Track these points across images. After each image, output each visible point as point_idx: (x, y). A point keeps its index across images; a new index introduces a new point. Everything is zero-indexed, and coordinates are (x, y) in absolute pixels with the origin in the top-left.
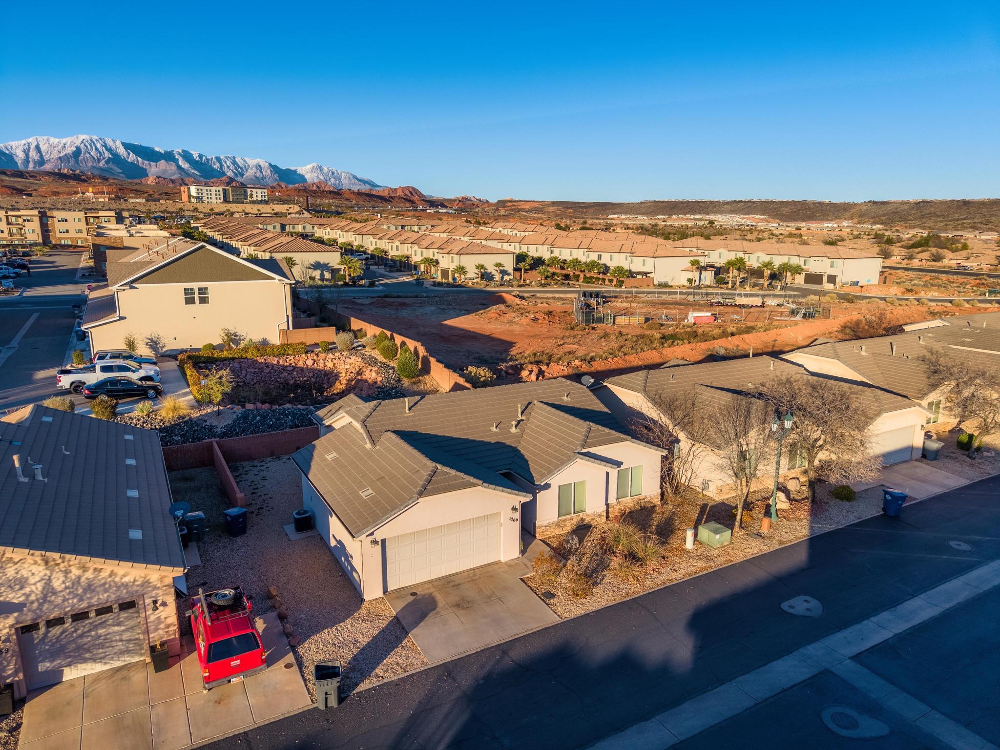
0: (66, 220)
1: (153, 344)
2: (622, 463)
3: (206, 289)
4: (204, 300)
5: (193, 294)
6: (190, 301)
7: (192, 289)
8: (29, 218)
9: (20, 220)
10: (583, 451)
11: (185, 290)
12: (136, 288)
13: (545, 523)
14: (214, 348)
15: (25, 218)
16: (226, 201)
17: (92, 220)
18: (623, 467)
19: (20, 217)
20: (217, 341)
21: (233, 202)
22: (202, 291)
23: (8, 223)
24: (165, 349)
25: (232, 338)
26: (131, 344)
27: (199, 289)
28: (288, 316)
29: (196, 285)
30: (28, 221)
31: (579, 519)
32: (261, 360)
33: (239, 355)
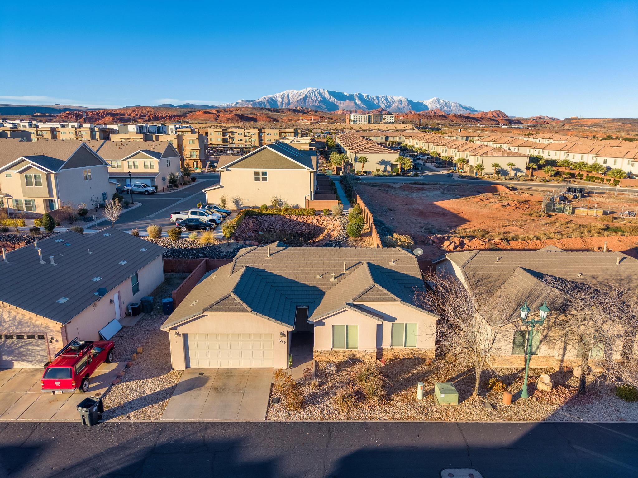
0: (270, 135)
1: (237, 202)
2: (396, 319)
3: (266, 173)
4: (265, 179)
5: (259, 175)
6: (257, 179)
7: (258, 173)
8: (254, 133)
9: (250, 134)
10: (355, 303)
11: (255, 172)
12: (230, 170)
13: (320, 350)
14: (266, 208)
15: (252, 133)
16: (369, 123)
17: (282, 134)
18: (396, 322)
19: (250, 132)
20: (269, 204)
21: (374, 123)
22: (264, 174)
23: (245, 136)
24: (242, 206)
25: (278, 203)
26: (224, 202)
27: (262, 173)
28: (311, 192)
29: (260, 170)
30: (253, 134)
31: (351, 353)
32: (288, 217)
33: (276, 213)
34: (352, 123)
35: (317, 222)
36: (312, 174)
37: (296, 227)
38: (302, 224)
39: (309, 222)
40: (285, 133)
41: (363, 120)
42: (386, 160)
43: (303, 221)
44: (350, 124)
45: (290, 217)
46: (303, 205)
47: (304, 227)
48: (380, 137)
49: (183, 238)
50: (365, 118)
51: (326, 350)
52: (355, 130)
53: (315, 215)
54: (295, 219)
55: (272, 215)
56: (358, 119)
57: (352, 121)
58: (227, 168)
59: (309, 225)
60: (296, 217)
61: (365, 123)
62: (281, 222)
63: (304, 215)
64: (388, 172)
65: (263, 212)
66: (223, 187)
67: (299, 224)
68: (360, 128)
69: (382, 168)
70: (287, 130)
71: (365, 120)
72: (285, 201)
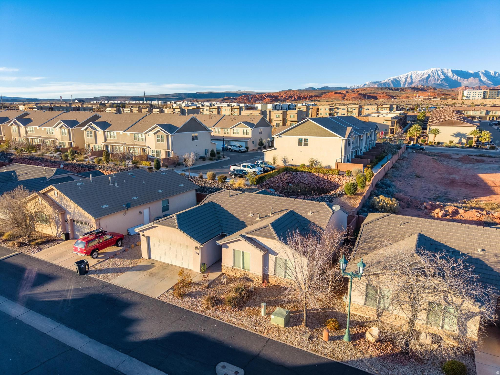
1: (284, 161)
4: (306, 144)
5: (302, 141)
6: (300, 144)
11: (299, 139)
13: (226, 266)
18: (278, 256)
21: (489, 98)
24: (288, 164)
25: (313, 163)
26: (274, 160)
27: (305, 139)
28: (342, 156)
29: (303, 137)
34: (464, 98)
35: (338, 181)
36: (344, 142)
37: (320, 183)
38: (326, 181)
39: (332, 180)
40: (382, 108)
41: (477, 96)
42: (461, 133)
43: (328, 179)
44: (462, 99)
45: (318, 175)
46: (333, 167)
47: (327, 183)
48: (480, 112)
49: (227, 182)
50: (480, 94)
51: (229, 266)
52: (466, 105)
53: (339, 175)
54: (322, 177)
55: (305, 172)
56: (472, 95)
57: (465, 97)
58: (280, 136)
59: (331, 182)
60: (323, 175)
61: (479, 98)
62: (310, 178)
63: (330, 174)
64: (462, 144)
65: (299, 169)
66: (276, 149)
67: (323, 181)
68: (473, 103)
69: (456, 140)
70: (384, 106)
71: (480, 96)
72: (320, 162)
